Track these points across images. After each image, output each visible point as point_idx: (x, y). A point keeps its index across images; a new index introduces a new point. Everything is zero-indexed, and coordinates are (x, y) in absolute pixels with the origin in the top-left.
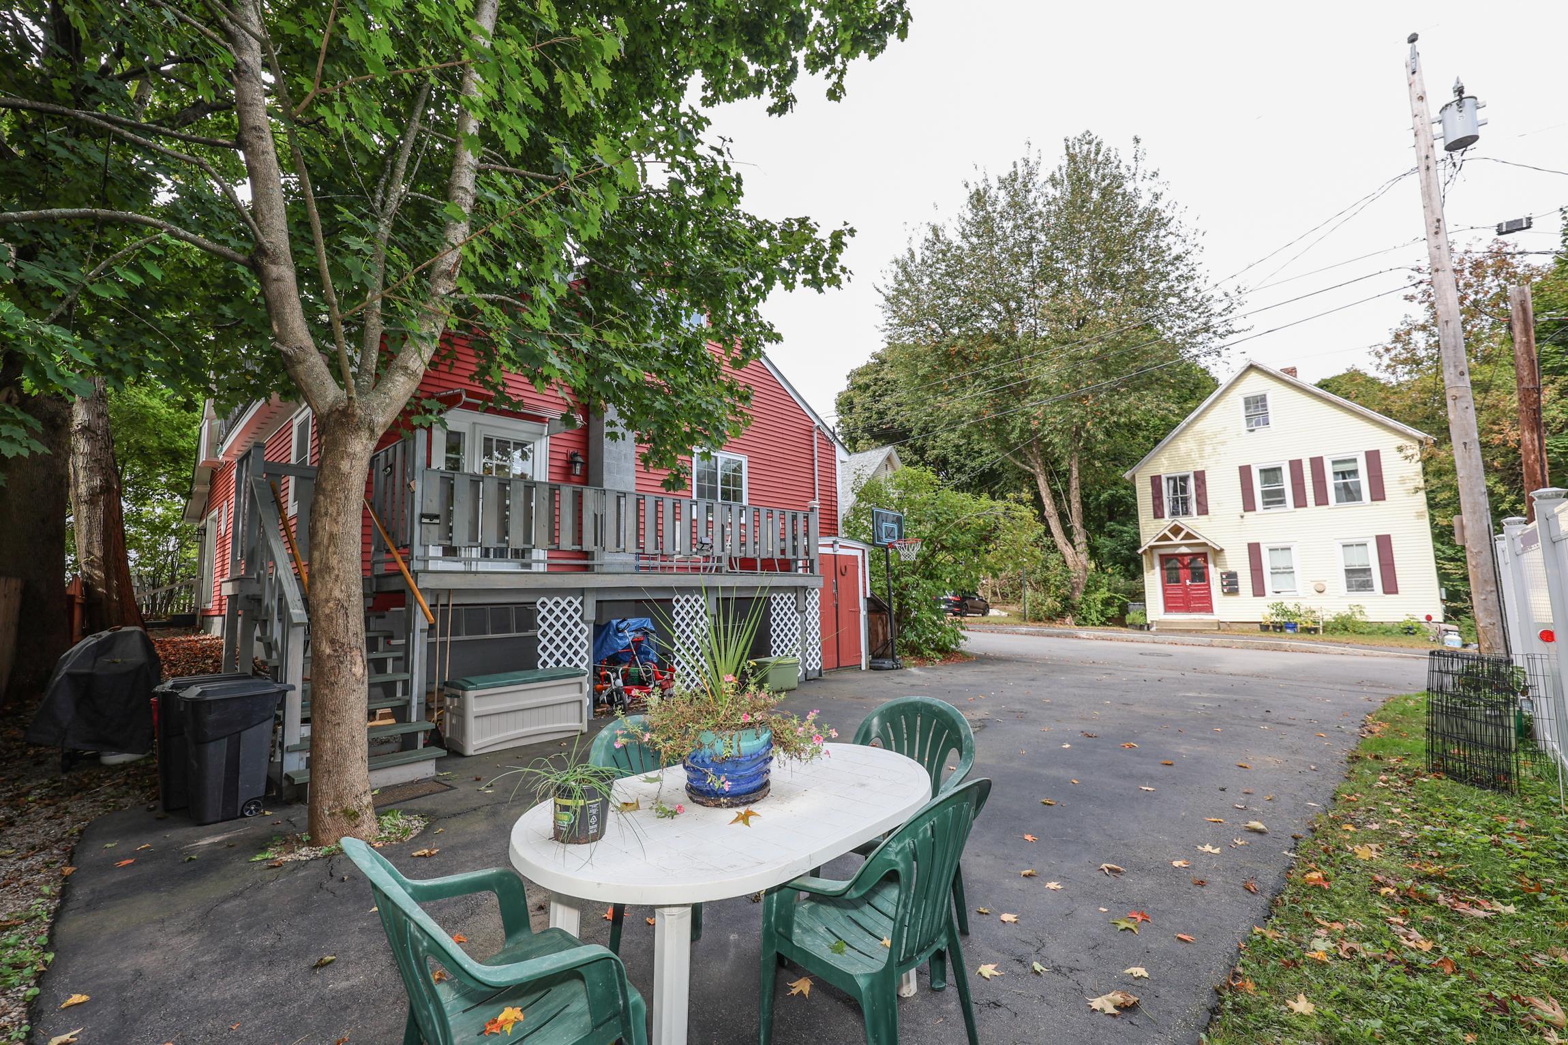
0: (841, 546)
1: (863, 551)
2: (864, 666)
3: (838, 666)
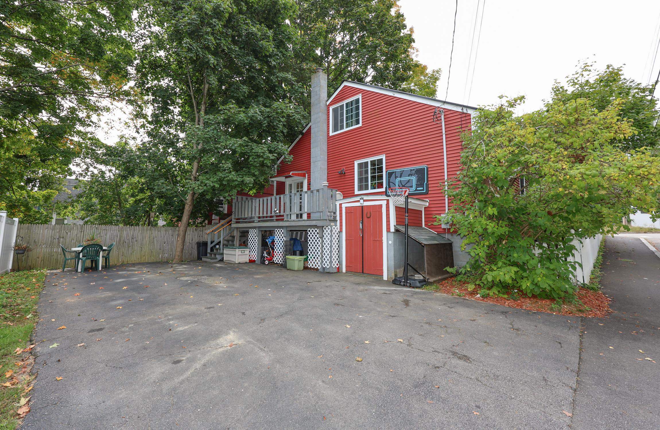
0: (365, 201)
1: (388, 200)
2: (385, 278)
3: (363, 272)
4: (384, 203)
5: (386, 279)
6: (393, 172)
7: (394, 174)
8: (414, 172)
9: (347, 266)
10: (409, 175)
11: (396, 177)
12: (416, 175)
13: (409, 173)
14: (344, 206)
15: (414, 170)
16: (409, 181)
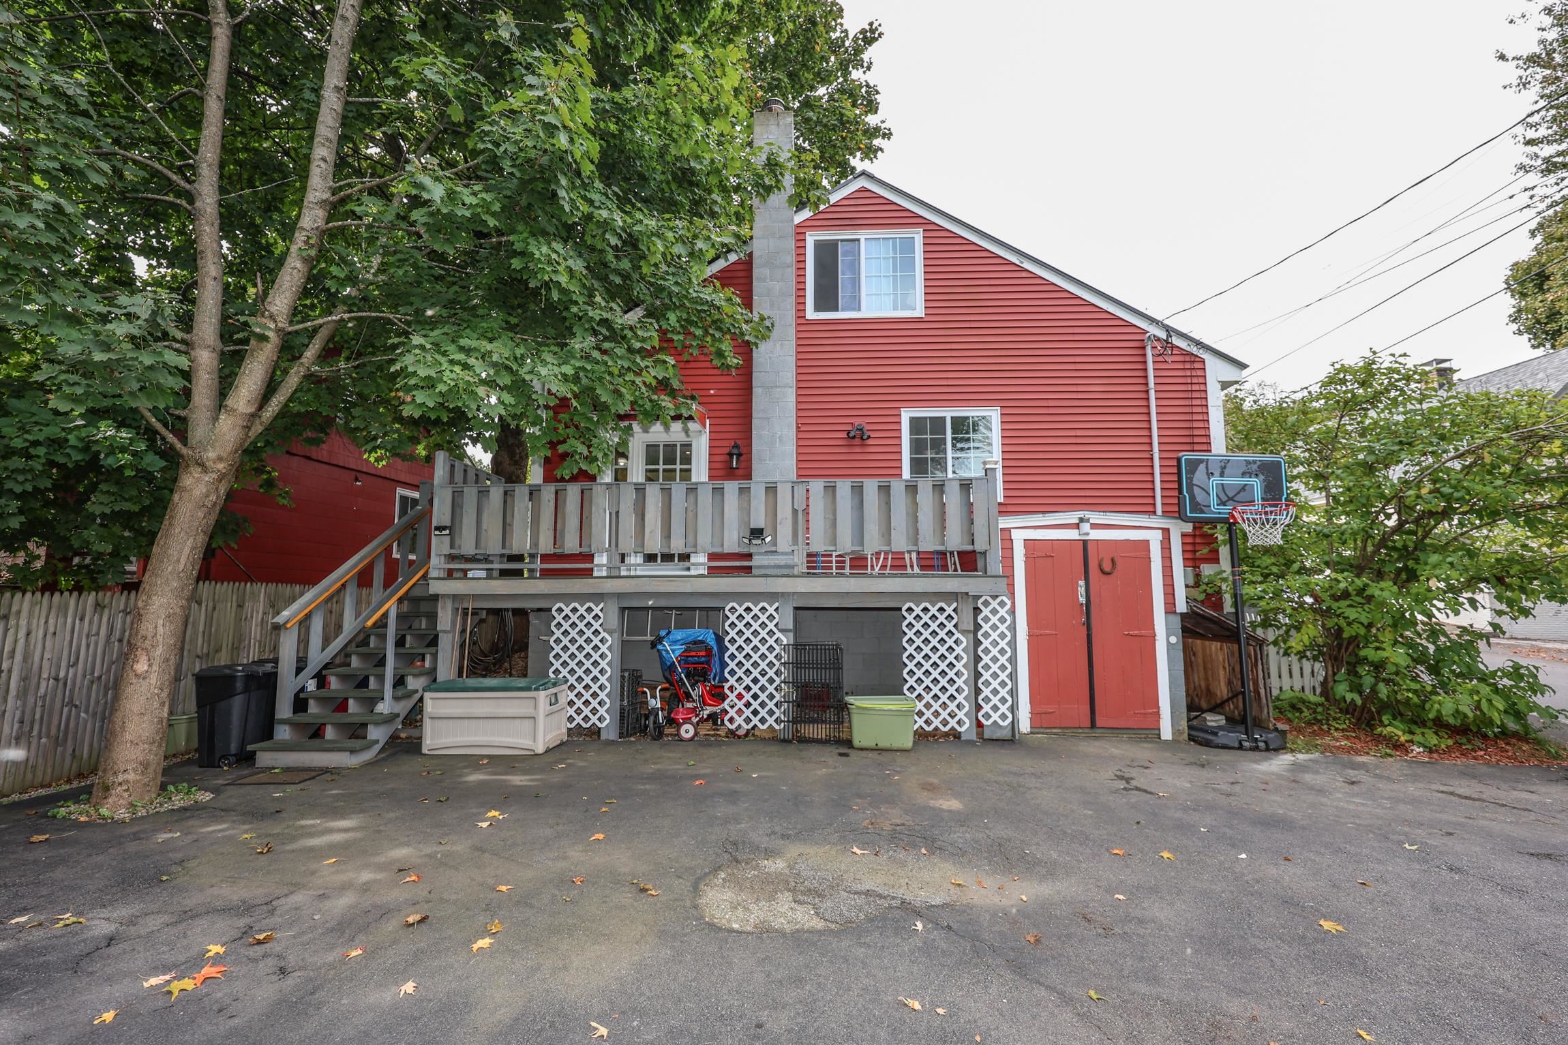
0: (1094, 526)
1: (1166, 531)
2: (1167, 733)
3: (1093, 725)
4: (1155, 538)
5: (1170, 738)
6: (1201, 461)
7: (1202, 467)
8: (1255, 467)
9: (1034, 714)
10: (1244, 474)
11: (1210, 474)
12: (1262, 477)
13: (1244, 469)
14: (1018, 537)
15: (1255, 462)
16: (1244, 488)
